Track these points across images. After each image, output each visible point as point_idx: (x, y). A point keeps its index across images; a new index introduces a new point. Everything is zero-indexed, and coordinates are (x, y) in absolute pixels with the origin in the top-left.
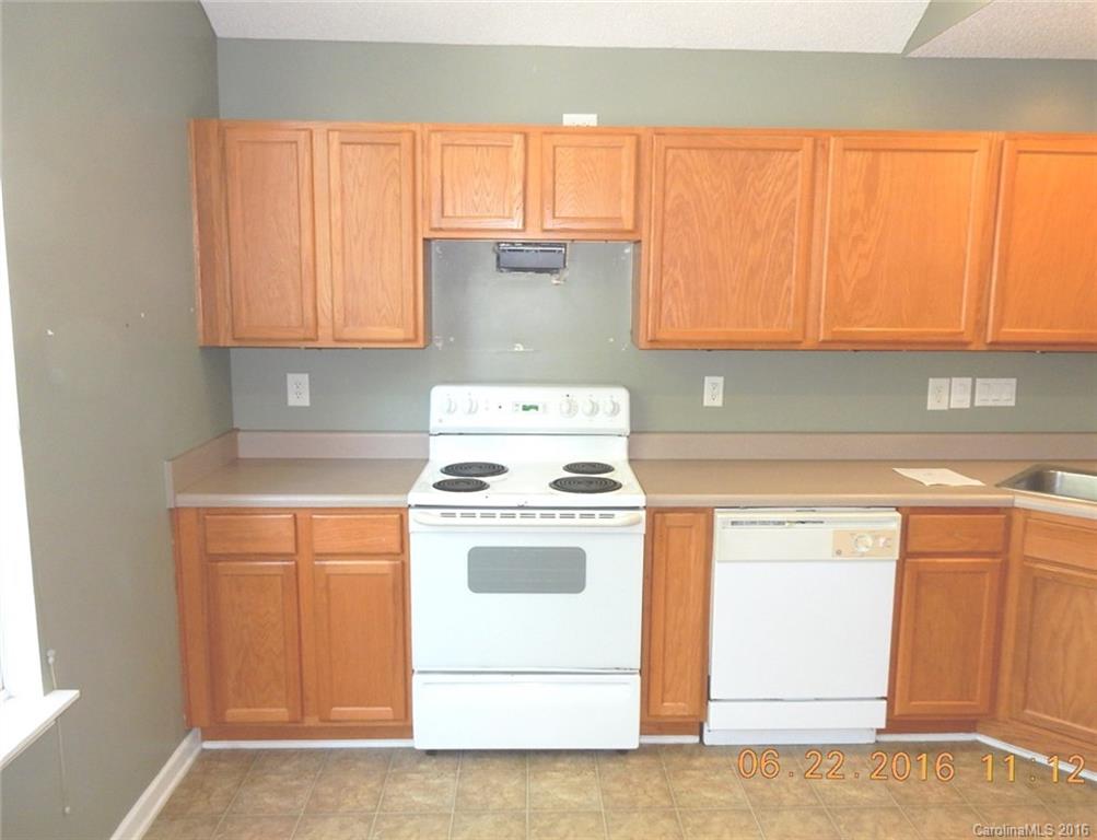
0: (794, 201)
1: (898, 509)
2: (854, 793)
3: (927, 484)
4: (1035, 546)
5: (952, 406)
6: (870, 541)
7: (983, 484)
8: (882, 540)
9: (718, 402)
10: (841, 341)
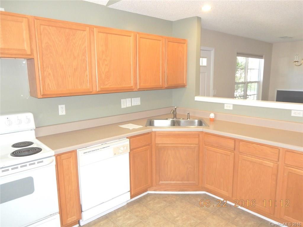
0: (86, 47)
1: (127, 138)
2: (129, 222)
3: (131, 129)
4: (159, 141)
5: (127, 106)
6: (122, 149)
7: (142, 127)
8: (125, 148)
9: (64, 113)
10: (103, 91)
